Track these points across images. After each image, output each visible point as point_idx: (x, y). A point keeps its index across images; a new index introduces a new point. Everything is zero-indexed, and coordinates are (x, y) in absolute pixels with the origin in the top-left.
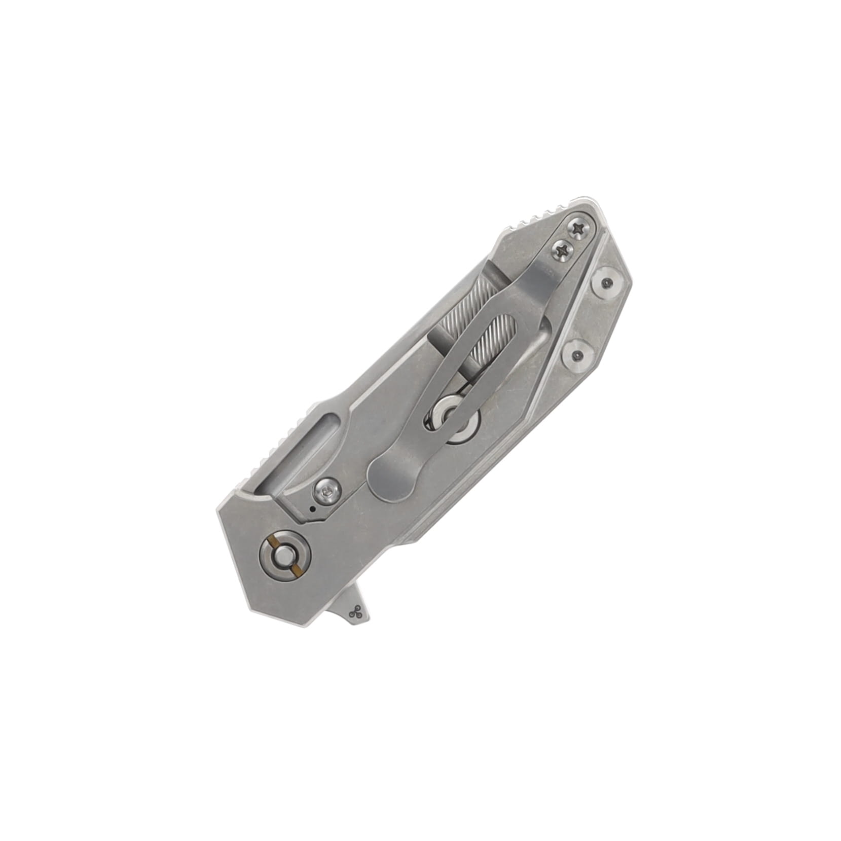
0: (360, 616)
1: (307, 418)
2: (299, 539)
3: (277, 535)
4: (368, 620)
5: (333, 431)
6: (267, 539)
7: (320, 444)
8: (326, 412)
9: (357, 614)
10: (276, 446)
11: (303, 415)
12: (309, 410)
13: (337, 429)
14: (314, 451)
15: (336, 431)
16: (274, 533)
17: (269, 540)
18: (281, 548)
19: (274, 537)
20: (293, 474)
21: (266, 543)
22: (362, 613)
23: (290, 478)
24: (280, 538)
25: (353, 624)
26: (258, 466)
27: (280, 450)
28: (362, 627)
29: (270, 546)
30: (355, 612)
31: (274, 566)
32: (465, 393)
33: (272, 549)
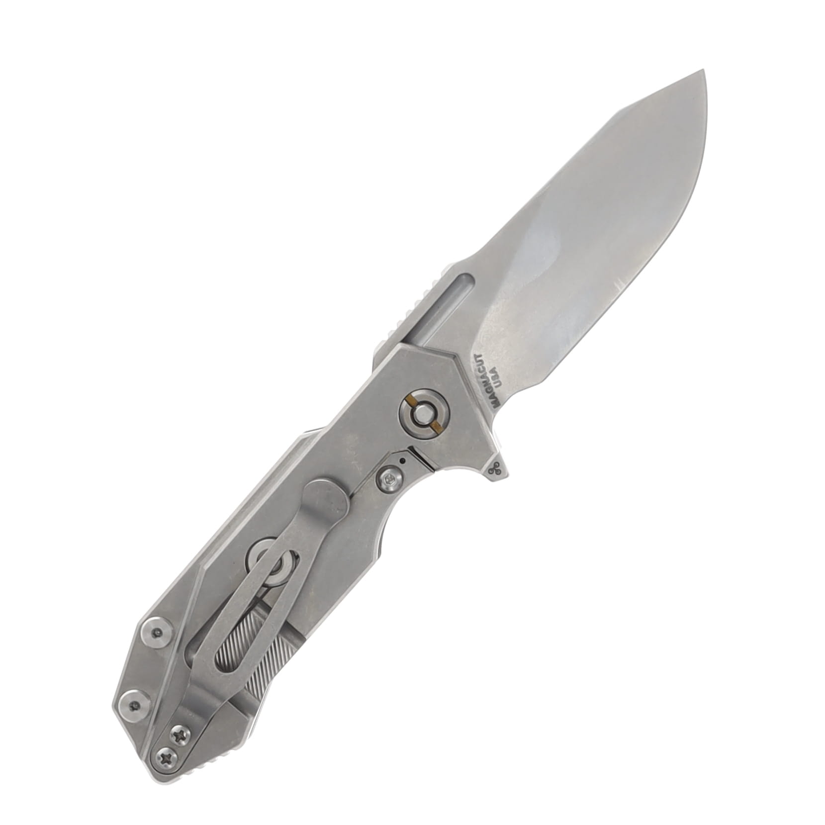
0: (498, 472)
1: (442, 279)
2: (436, 397)
3: (414, 394)
4: (507, 476)
5: (468, 291)
6: (405, 399)
7: (455, 304)
8: (460, 273)
9: (496, 470)
10: (412, 308)
11: (438, 277)
12: (444, 270)
13: (472, 289)
14: (450, 311)
15: (471, 290)
16: (411, 393)
17: (408, 400)
18: (419, 408)
19: (412, 396)
20: (430, 334)
21: (405, 402)
22: (501, 469)
23: (426, 339)
24: (417, 396)
25: (492, 481)
26: (395, 328)
27: (416, 311)
28: (500, 484)
29: (408, 405)
30: (494, 468)
31: (413, 423)
32: (263, 588)
33: (411, 408)
